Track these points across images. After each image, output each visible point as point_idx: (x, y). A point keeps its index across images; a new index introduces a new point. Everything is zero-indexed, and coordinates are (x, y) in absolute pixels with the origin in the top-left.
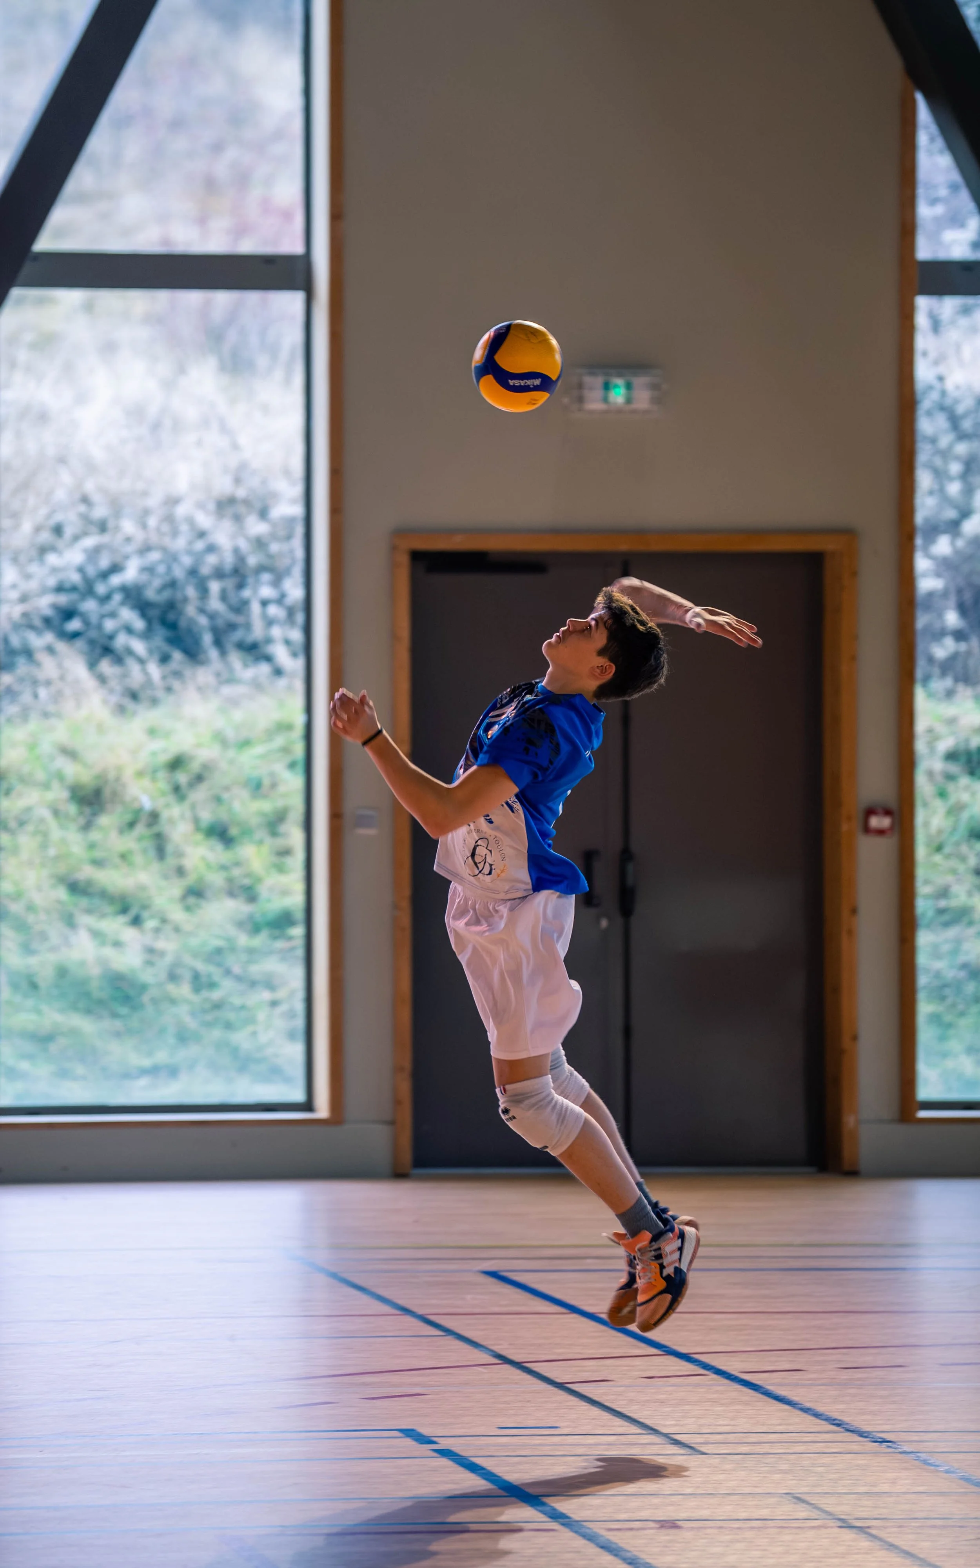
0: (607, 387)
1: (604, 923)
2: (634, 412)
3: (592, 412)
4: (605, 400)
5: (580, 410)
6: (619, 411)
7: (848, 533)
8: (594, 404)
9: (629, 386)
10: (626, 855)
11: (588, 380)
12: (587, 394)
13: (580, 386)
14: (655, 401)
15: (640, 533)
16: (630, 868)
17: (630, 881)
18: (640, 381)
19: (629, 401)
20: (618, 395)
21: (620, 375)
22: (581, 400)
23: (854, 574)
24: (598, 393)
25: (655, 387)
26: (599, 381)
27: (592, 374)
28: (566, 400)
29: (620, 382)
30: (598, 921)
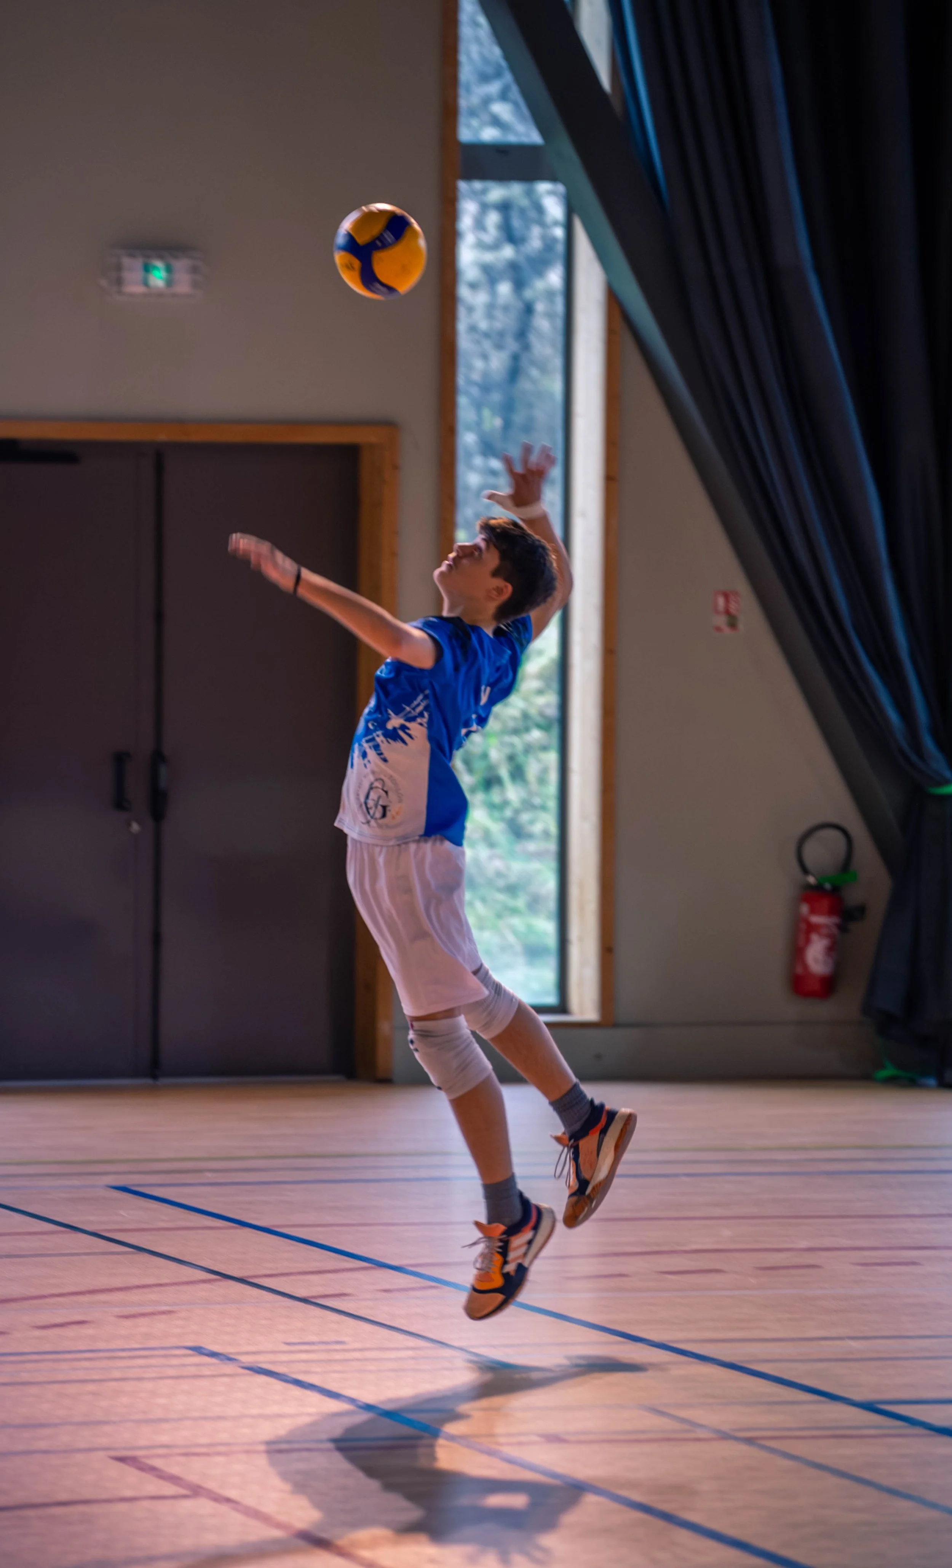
0: (147, 268)
1: (135, 827)
2: (174, 295)
3: (132, 295)
4: (146, 283)
5: (120, 292)
6: (160, 294)
7: (389, 425)
8: (134, 288)
9: (169, 269)
10: (158, 757)
11: (126, 261)
12: (127, 275)
13: (119, 268)
14: (195, 285)
15: (181, 422)
16: (163, 771)
17: (163, 783)
18: (181, 265)
19: (169, 283)
20: (158, 277)
21: (161, 257)
22: (119, 282)
23: (396, 467)
24: (139, 274)
25: (194, 270)
26: (138, 263)
27: (132, 256)
28: (103, 282)
29: (159, 264)
30: (129, 825)
